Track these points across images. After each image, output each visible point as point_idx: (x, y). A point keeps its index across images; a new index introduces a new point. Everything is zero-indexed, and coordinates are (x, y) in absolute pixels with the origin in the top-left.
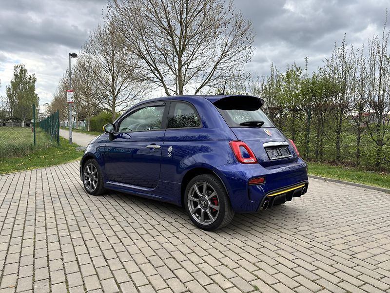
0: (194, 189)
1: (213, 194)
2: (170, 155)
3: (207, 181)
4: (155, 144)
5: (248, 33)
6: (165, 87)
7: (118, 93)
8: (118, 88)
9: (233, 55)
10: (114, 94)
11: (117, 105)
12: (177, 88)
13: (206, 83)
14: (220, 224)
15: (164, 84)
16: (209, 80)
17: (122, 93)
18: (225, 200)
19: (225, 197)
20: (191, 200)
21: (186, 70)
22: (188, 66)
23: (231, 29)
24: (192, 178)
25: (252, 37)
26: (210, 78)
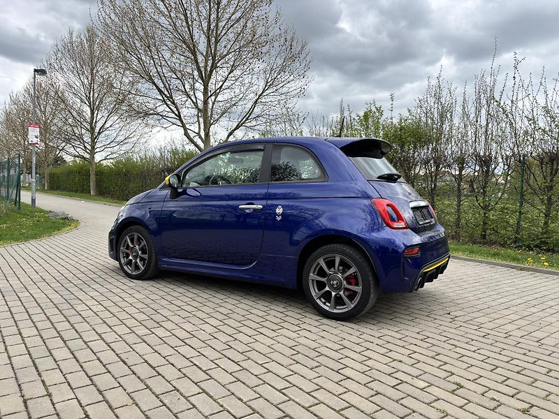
0: (319, 264)
1: (352, 271)
2: (279, 218)
3: (342, 253)
4: (253, 204)
5: (302, 56)
6: (184, 126)
7: (99, 133)
8: (99, 125)
9: (281, 85)
10: (92, 134)
11: (98, 150)
12: (200, 128)
13: (243, 123)
14: (363, 310)
15: (182, 122)
16: (247, 119)
17: (106, 132)
18: (371, 278)
19: (370, 274)
20: (313, 280)
21: (213, 104)
22: (216, 98)
23: (278, 49)
24: (316, 250)
25: (308, 62)
26: (249, 117)
